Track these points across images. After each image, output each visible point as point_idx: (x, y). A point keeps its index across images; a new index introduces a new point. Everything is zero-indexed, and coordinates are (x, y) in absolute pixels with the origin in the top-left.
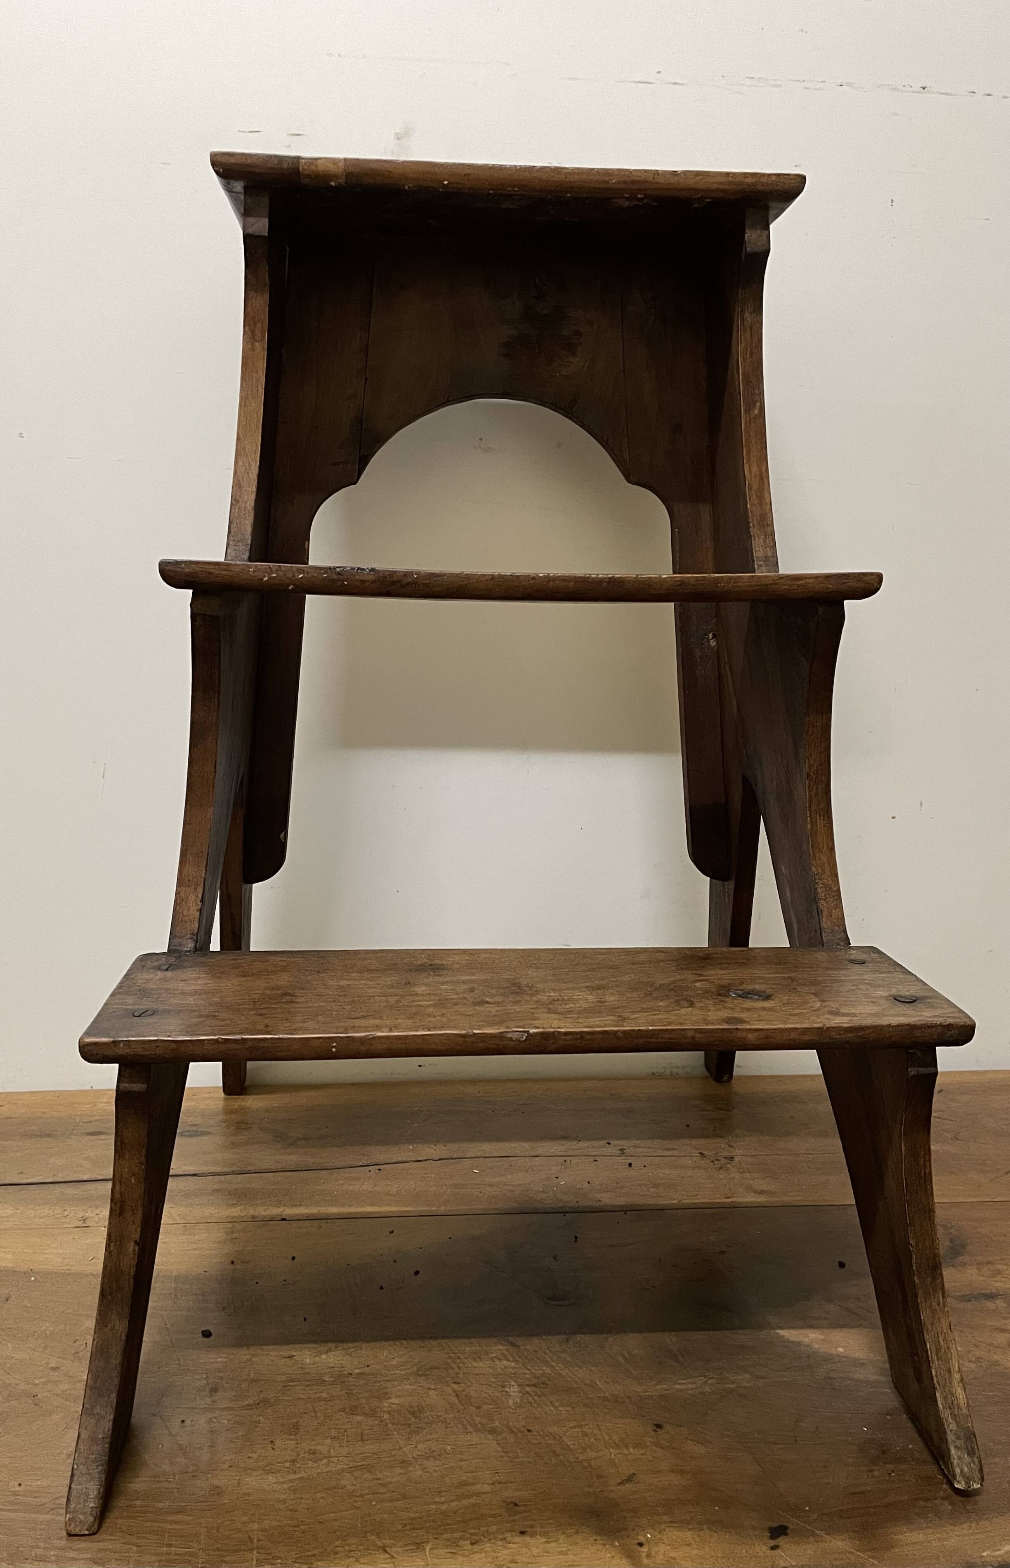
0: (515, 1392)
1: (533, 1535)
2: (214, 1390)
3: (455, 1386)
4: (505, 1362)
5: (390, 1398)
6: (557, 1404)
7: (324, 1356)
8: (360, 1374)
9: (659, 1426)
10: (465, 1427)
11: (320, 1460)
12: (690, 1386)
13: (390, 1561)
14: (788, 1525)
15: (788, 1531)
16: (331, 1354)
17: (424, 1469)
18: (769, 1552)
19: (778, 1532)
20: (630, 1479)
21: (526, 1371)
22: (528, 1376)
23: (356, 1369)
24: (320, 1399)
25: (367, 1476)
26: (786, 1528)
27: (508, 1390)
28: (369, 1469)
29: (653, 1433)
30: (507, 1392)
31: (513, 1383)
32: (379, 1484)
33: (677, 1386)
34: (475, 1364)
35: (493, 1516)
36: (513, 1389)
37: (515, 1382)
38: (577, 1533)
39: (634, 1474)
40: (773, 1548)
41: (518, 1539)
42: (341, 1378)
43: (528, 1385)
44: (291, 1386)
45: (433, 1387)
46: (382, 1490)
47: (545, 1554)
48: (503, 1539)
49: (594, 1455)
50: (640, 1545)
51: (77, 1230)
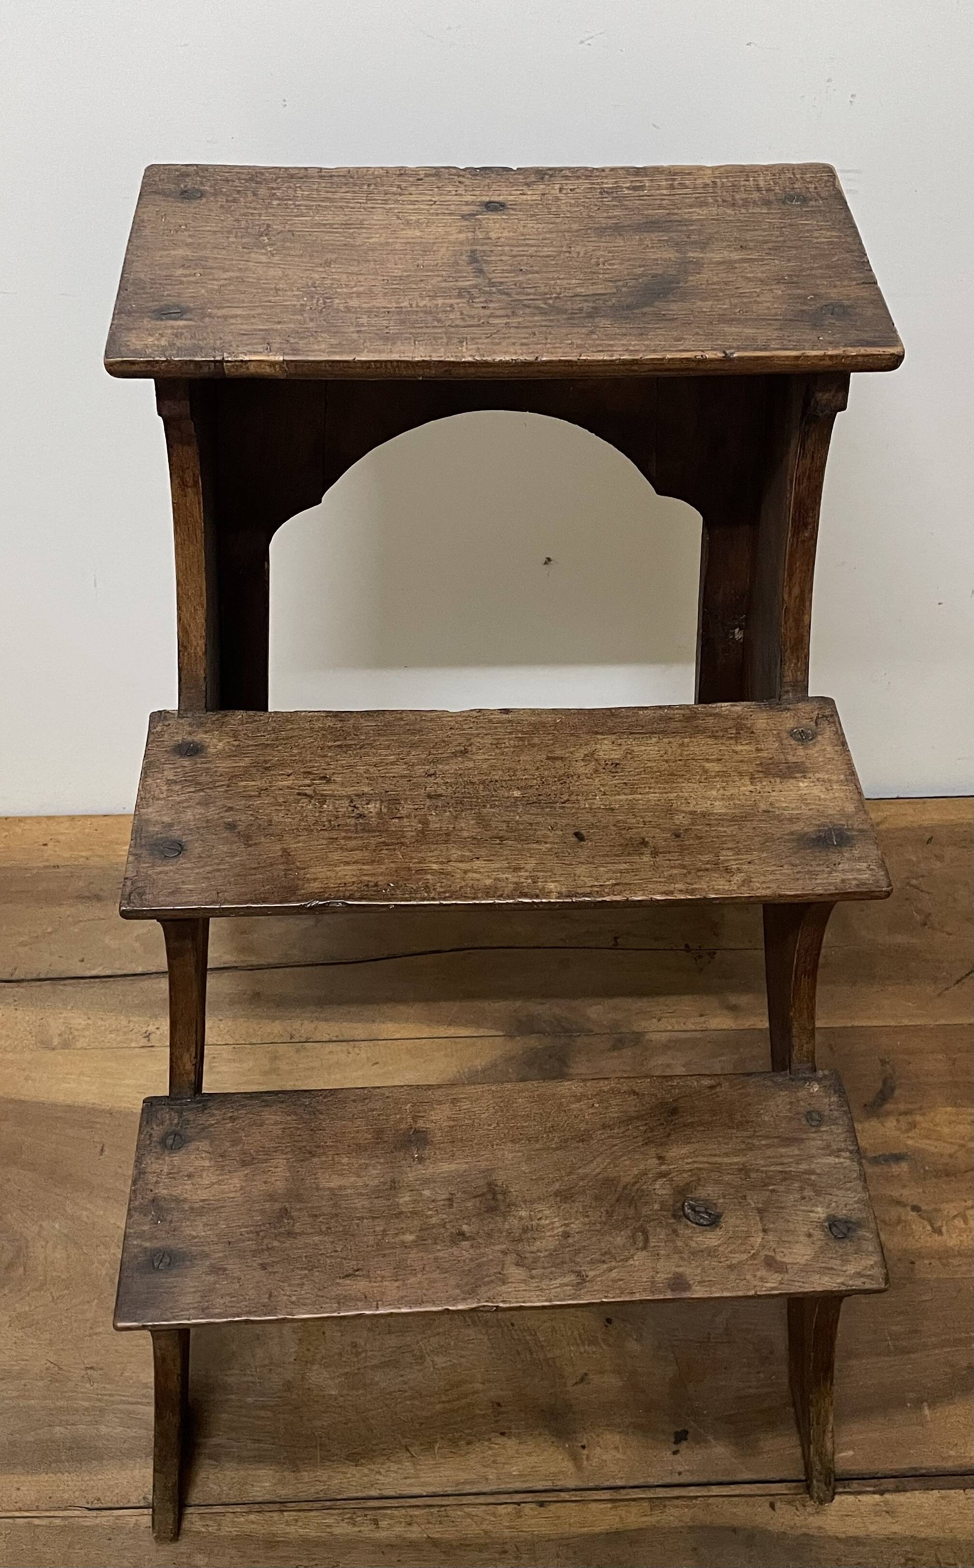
1: (509, 1437)
9: (609, 1321)
11: (360, 1354)
13: (410, 1459)
14: (689, 1430)
15: (689, 1437)
17: (434, 1364)
18: (672, 1457)
19: (680, 1437)
20: (582, 1380)
25: (394, 1372)
26: (687, 1433)
29: (603, 1328)
32: (402, 1383)
35: (483, 1416)
38: (539, 1433)
39: (586, 1374)
40: (675, 1453)
41: (499, 1440)
46: (406, 1387)
47: (516, 1456)
48: (490, 1440)
49: (558, 1352)
50: (583, 1447)
51: (143, 1050)
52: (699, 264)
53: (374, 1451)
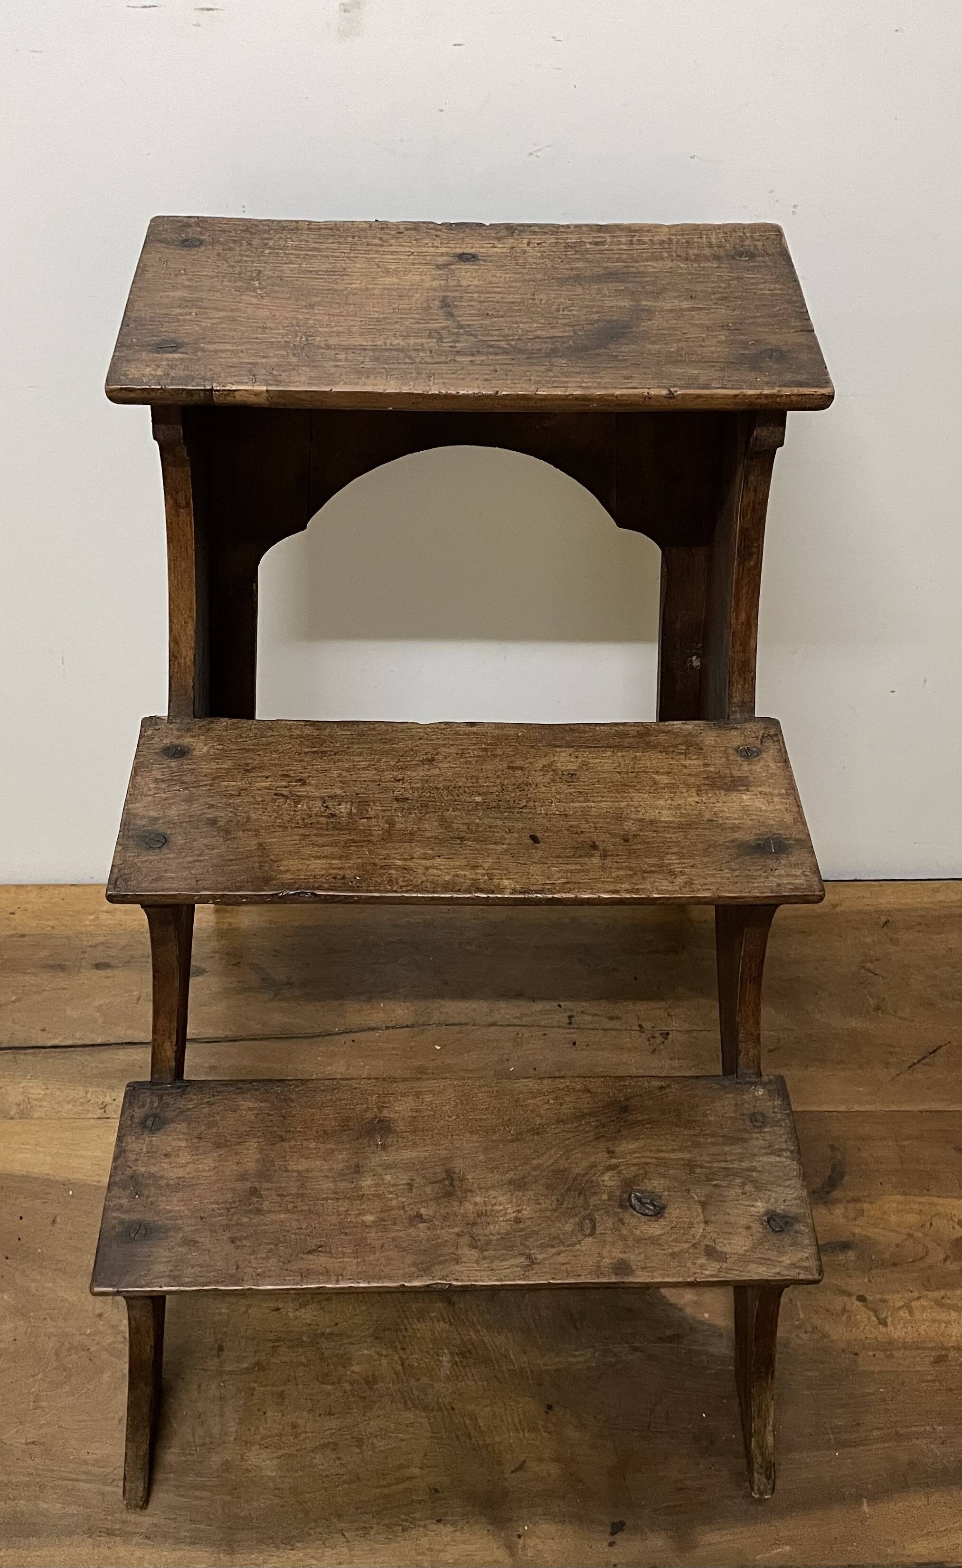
0: (446, 1362)
1: (445, 1525)
2: (220, 1348)
3: (402, 1353)
4: (441, 1325)
5: (351, 1365)
6: (477, 1378)
7: (303, 1310)
8: (330, 1334)
9: (550, 1407)
10: (406, 1404)
11: (300, 1434)
12: (581, 1359)
13: (346, 1545)
14: (625, 1521)
15: (626, 1528)
17: (373, 1448)
18: (607, 1548)
19: (617, 1528)
20: (520, 1467)
21: (458, 1337)
22: (457, 1342)
23: (327, 1328)
24: (299, 1363)
25: (332, 1455)
26: (623, 1524)
27: (441, 1359)
28: (334, 1447)
29: (544, 1416)
30: (440, 1361)
31: (446, 1351)
33: (571, 1359)
34: (418, 1326)
35: (420, 1502)
36: (445, 1359)
37: (448, 1349)
39: (524, 1462)
40: (611, 1544)
41: (435, 1526)
42: (316, 1339)
43: (457, 1354)
44: (277, 1347)
45: (384, 1352)
46: (344, 1470)
47: (451, 1543)
48: (425, 1526)
49: (498, 1439)
50: (519, 1537)
51: (100, 1122)
52: (650, 311)
53: (310, 1535)
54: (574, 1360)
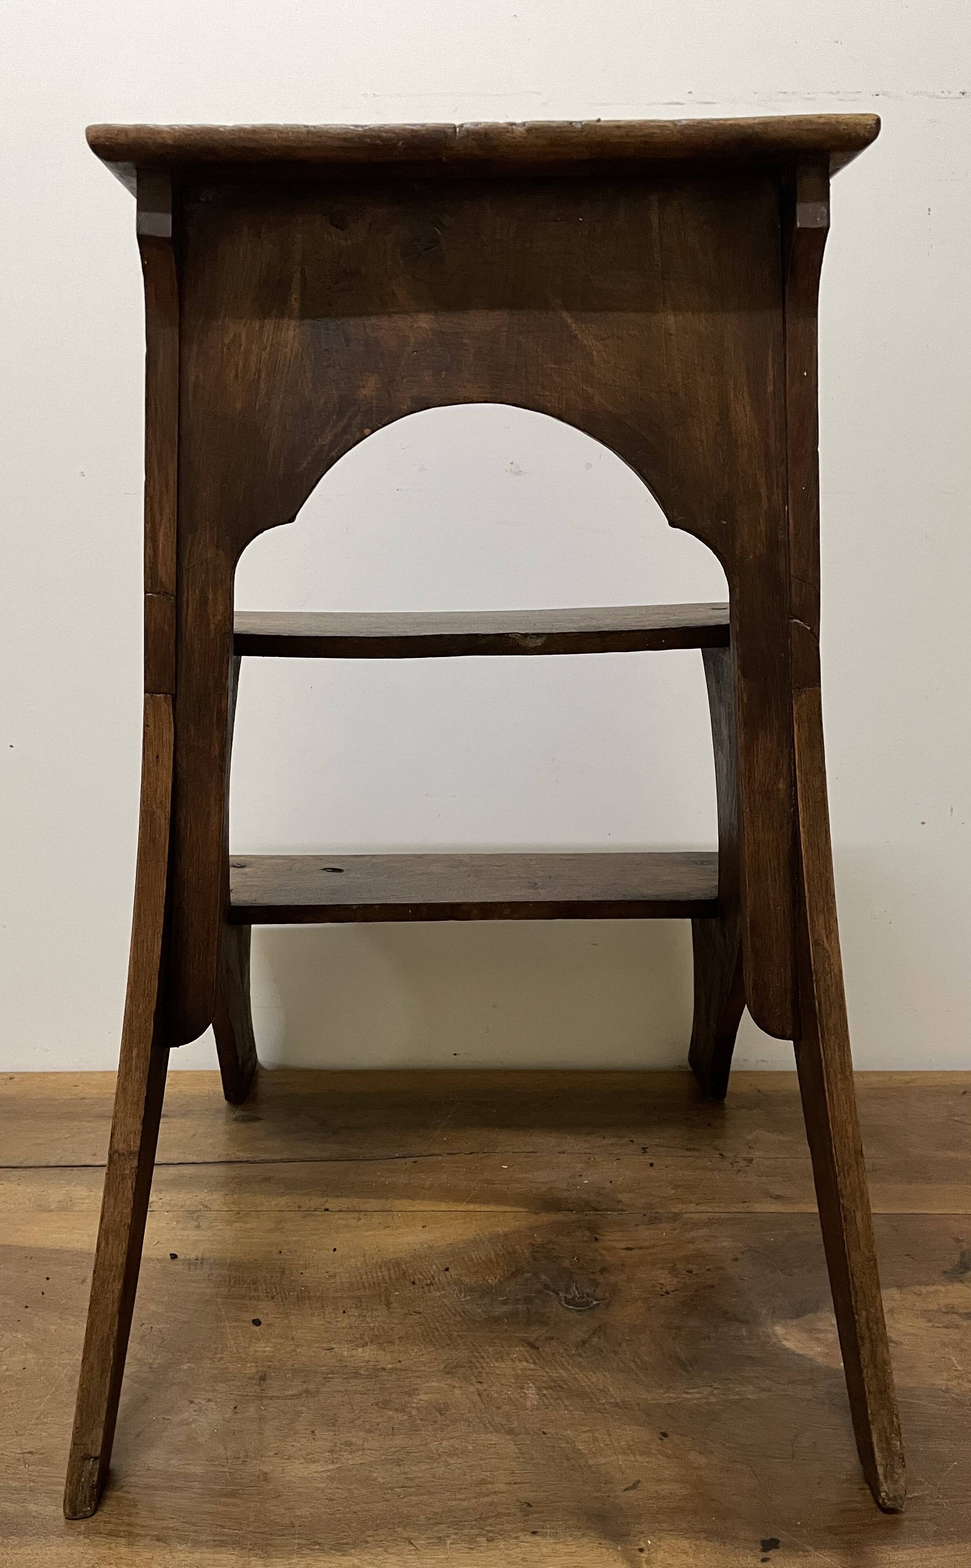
0: (533, 1394)
1: (544, 1535)
2: (263, 1378)
3: (479, 1386)
4: (525, 1364)
5: (419, 1394)
6: (571, 1408)
7: (360, 1350)
8: (392, 1369)
9: (665, 1435)
10: (486, 1428)
11: (354, 1452)
12: (697, 1396)
13: (413, 1552)
14: (780, 1539)
15: (780, 1544)
16: (367, 1348)
17: (447, 1465)
18: (761, 1564)
19: (770, 1545)
20: (635, 1486)
21: (545, 1374)
22: (545, 1379)
23: (389, 1364)
24: (356, 1392)
25: (397, 1470)
26: (778, 1541)
27: (526, 1392)
28: (399, 1462)
29: (659, 1441)
30: (526, 1394)
31: (531, 1385)
32: (406, 1478)
33: (685, 1396)
34: (497, 1364)
35: (509, 1515)
36: (531, 1392)
37: (534, 1384)
38: (583, 1535)
39: (639, 1481)
40: (764, 1560)
41: (529, 1538)
42: (375, 1372)
43: (546, 1388)
44: (330, 1378)
45: (457, 1385)
46: (409, 1484)
47: (553, 1554)
48: (517, 1538)
49: (603, 1460)
50: (641, 1550)
53: (367, 1542)
54: (688, 1396)
